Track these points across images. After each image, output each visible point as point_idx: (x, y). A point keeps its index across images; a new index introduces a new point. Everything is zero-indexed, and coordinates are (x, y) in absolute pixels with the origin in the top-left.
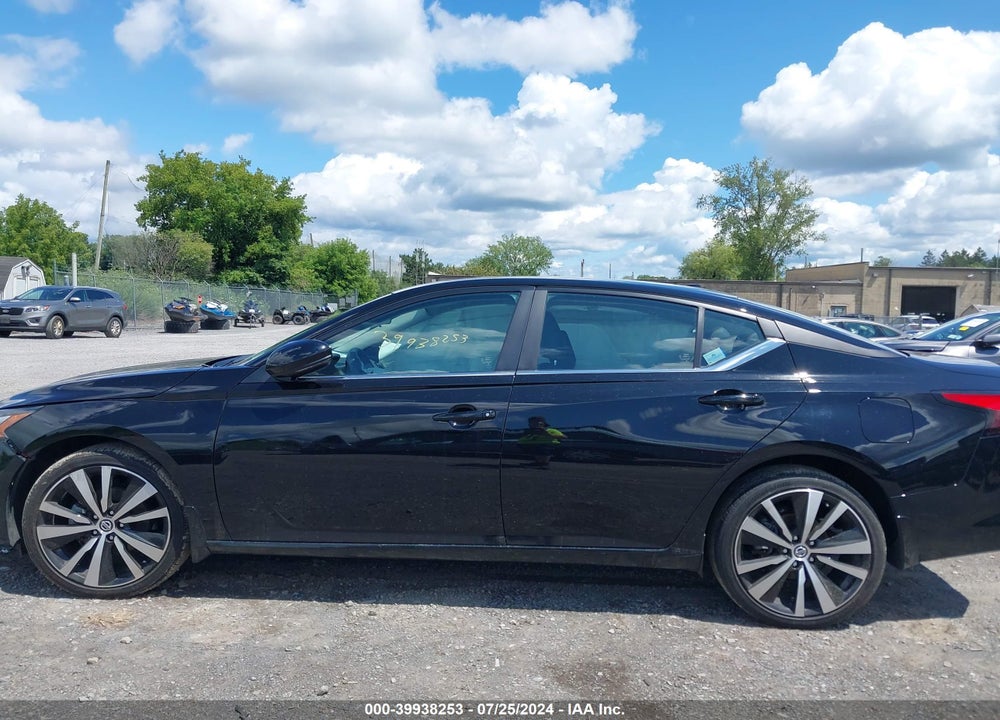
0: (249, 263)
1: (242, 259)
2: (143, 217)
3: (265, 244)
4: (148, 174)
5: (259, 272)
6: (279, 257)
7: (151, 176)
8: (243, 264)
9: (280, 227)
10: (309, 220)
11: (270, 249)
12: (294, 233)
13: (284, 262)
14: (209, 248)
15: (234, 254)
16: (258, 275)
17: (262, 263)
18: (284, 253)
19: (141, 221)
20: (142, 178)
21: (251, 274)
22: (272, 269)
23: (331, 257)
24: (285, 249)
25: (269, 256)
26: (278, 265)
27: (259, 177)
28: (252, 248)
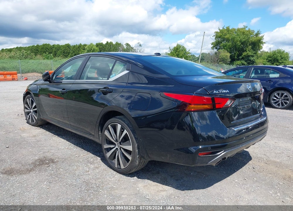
0: (243, 58)
1: (241, 57)
2: (213, 47)
3: (249, 52)
4: (215, 34)
5: (246, 61)
6: (253, 56)
7: (216, 35)
8: (241, 59)
9: (254, 47)
10: (265, 43)
11: (250, 54)
12: (259, 48)
13: (254, 58)
14: (229, 55)
15: (238, 56)
16: (245, 62)
17: (247, 58)
18: (254, 55)
19: (213, 48)
20: (214, 36)
21: (243, 62)
22: (250, 60)
23: (274, 55)
24: (255, 53)
25: (249, 56)
26: (252, 59)
27: (249, 31)
28: (244, 54)
